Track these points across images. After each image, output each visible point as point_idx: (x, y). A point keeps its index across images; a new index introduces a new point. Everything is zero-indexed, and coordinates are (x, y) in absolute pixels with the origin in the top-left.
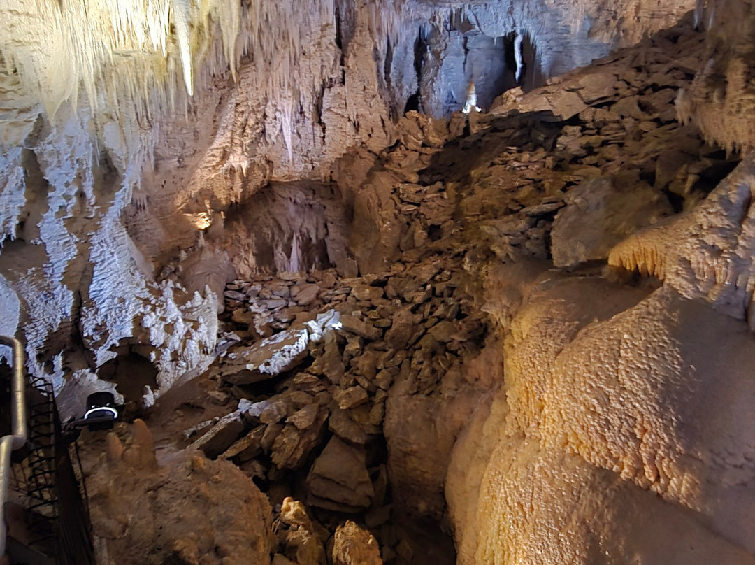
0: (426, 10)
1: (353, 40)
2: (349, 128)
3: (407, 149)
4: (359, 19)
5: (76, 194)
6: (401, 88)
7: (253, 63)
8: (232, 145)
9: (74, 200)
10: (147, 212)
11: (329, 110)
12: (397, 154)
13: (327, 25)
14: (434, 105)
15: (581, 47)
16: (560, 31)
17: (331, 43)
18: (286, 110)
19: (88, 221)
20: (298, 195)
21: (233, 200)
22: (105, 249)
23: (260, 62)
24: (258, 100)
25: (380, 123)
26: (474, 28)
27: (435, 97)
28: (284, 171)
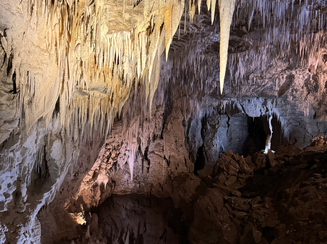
0: (215, 101)
1: (170, 115)
2: (164, 163)
3: (228, 174)
4: (175, 105)
5: (13, 193)
6: (195, 142)
7: (121, 121)
8: (100, 169)
9: (11, 198)
10: (48, 211)
11: (153, 152)
12: (222, 177)
13: (160, 105)
14: (213, 153)
15: (310, 123)
16: (296, 114)
17: (161, 115)
18: (132, 150)
19: (19, 215)
20: (129, 204)
21: (94, 205)
22: (28, 239)
23: (125, 121)
24: (119, 142)
25: (184, 161)
26: (241, 112)
27: (214, 148)
28: (122, 188)
